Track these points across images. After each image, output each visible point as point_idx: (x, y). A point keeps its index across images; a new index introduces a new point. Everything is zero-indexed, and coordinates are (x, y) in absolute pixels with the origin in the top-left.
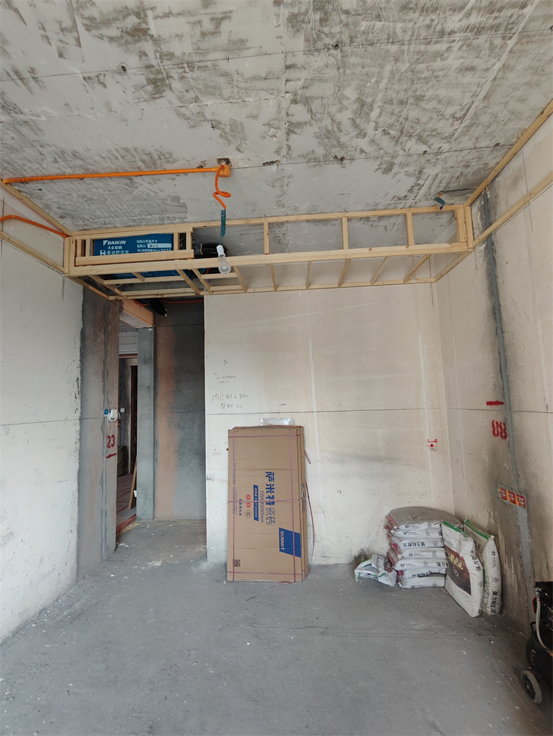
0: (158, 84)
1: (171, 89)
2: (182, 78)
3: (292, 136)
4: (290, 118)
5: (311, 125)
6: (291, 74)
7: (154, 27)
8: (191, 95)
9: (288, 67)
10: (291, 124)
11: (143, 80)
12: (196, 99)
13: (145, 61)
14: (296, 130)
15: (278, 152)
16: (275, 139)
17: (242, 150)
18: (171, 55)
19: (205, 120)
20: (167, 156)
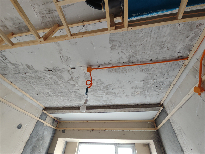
0: (106, 87)
1: (103, 87)
2: (101, 88)
3: (71, 77)
4: (74, 81)
5: (67, 80)
6: (77, 89)
7: (104, 93)
8: (99, 86)
9: (79, 89)
10: (73, 80)
11: (109, 88)
12: (98, 85)
13: (107, 90)
14: (70, 79)
15: (72, 73)
16: (75, 76)
17: (84, 73)
18: (102, 91)
19: (96, 81)
20: (110, 71)
